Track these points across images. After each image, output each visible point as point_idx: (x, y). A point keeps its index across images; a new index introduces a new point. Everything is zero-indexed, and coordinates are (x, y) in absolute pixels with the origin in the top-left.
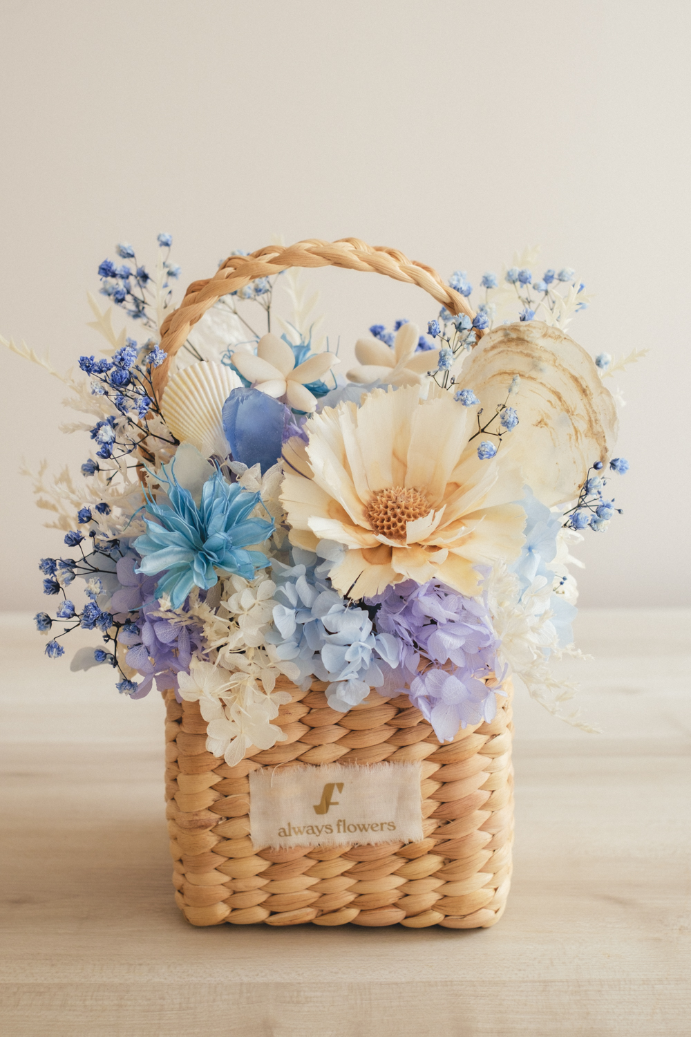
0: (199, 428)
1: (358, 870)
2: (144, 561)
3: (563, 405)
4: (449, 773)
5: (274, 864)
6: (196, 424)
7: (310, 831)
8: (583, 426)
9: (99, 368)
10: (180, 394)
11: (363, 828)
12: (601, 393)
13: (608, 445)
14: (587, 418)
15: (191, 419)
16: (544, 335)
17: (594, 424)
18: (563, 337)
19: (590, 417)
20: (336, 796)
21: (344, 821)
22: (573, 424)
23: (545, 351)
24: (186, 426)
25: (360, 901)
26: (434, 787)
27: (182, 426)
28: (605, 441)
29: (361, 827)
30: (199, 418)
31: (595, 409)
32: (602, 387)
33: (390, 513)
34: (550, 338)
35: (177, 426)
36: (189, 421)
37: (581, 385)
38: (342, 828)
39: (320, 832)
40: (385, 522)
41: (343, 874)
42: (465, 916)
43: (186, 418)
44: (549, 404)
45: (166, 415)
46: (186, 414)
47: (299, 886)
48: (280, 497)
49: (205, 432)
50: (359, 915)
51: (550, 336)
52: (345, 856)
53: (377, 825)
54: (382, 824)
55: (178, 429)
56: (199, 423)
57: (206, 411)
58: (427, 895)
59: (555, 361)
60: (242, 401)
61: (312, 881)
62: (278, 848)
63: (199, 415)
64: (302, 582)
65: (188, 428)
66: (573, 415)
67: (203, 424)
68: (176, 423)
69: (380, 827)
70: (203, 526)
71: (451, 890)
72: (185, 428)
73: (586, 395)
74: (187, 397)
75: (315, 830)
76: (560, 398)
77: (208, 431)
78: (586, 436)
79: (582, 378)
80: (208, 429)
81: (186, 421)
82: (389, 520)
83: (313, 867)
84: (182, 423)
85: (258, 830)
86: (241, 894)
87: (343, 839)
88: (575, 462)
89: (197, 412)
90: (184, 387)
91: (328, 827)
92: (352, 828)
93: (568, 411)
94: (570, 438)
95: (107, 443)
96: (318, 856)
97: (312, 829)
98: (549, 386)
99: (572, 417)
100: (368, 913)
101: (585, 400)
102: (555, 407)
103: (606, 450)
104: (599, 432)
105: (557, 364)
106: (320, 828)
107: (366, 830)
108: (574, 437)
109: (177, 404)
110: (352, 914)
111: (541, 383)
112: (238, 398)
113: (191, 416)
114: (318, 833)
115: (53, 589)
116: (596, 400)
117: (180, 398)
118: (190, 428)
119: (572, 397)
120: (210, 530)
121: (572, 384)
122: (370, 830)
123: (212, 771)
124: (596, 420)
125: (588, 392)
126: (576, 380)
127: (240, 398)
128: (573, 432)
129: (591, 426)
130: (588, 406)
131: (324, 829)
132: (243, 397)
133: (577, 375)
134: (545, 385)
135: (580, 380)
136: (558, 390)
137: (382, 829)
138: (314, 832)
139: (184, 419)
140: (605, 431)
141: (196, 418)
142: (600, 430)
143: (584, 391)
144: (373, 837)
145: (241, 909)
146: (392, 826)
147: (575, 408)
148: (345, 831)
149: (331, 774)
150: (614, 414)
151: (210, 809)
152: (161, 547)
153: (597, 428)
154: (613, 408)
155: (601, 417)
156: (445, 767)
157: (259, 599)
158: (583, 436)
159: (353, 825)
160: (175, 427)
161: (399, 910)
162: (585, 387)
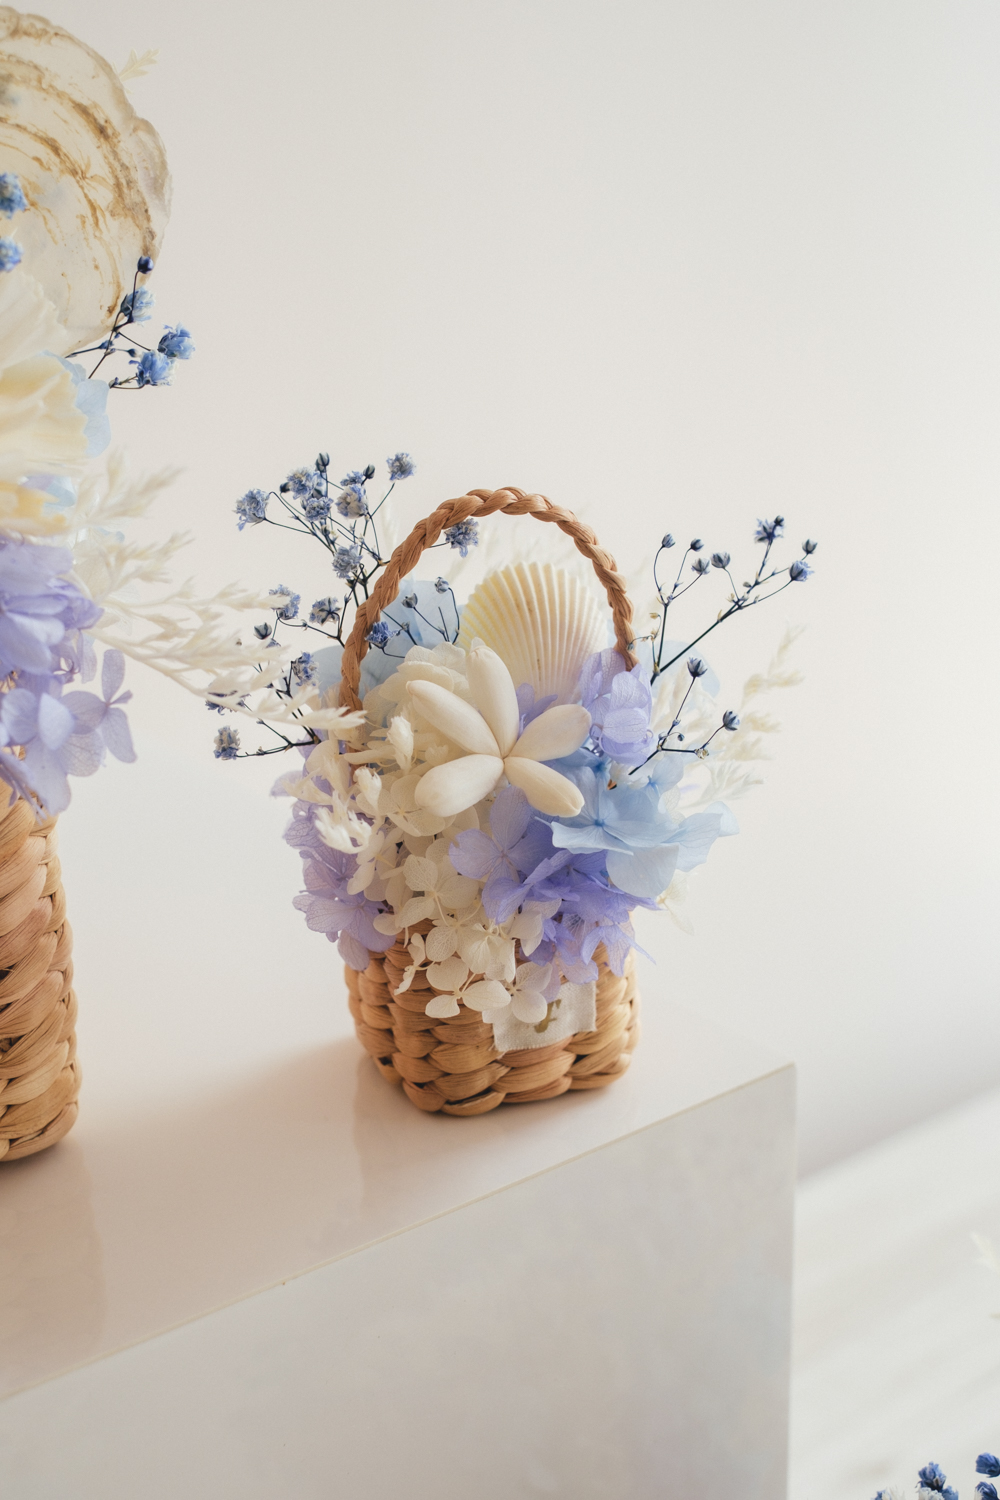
3: (62, 162)
8: (104, 196)
12: (135, 130)
13: (155, 226)
14: (112, 181)
16: (15, 33)
17: (125, 190)
18: (52, 32)
19: (116, 178)
22: (86, 196)
23: (20, 62)
28: (148, 219)
31: (125, 160)
32: (136, 119)
34: (25, 38)
37: (95, 120)
44: (36, 164)
51: (27, 34)
59: (40, 81)
66: (84, 178)
73: (106, 137)
76: (56, 150)
78: (113, 214)
79: (96, 106)
88: (96, 267)
93: (74, 173)
94: (84, 222)
98: (34, 130)
99: (82, 183)
101: (106, 147)
102: (49, 169)
103: (152, 235)
104: (137, 204)
105: (44, 86)
108: (90, 220)
111: (18, 126)
116: (127, 145)
119: (81, 144)
121: (78, 122)
124: (129, 183)
125: (110, 132)
126: (83, 110)
128: (88, 212)
129: (120, 195)
130: (111, 158)
133: (85, 102)
134: (25, 129)
135: (92, 111)
136: (52, 134)
140: (147, 200)
142: (137, 199)
143: (102, 131)
147: (88, 166)
150: (164, 164)
153: (131, 197)
154: (162, 154)
155: (139, 177)
158: (108, 214)
162: (102, 122)
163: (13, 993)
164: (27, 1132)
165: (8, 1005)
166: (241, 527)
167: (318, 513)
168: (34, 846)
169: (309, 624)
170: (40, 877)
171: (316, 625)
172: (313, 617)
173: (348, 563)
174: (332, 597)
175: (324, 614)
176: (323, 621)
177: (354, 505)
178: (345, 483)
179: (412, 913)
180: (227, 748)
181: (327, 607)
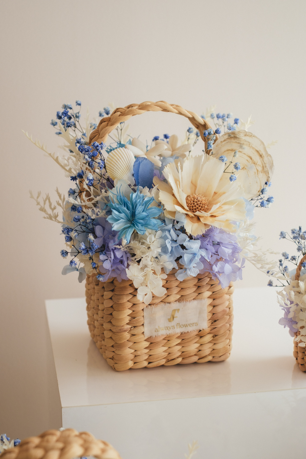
0: (122, 173)
1: (183, 343)
2: (113, 225)
3: (252, 161)
4: (217, 302)
5: (151, 343)
6: (121, 172)
7: (167, 329)
8: (260, 169)
9: (87, 150)
10: (114, 160)
11: (186, 326)
12: (268, 156)
13: (270, 175)
14: (262, 166)
15: (119, 170)
16: (245, 135)
17: (264, 168)
18: (253, 136)
19: (263, 165)
20: (177, 314)
21: (179, 324)
22: (256, 168)
23: (246, 141)
24: (117, 173)
25: (183, 355)
26: (211, 308)
27: (115, 173)
28: (269, 174)
29: (186, 325)
30: (122, 169)
31: (265, 162)
32: (268, 154)
33: (196, 204)
34: (247, 136)
35: (113, 173)
36: (118, 171)
37: (260, 153)
38: (178, 326)
39: (170, 329)
40: (194, 207)
41: (176, 345)
42: (220, 356)
43: (117, 170)
44: (247, 161)
45: (107, 169)
46: (117, 168)
47: (160, 351)
48: (159, 198)
49: (124, 175)
50: (182, 360)
51: (248, 136)
52: (178, 337)
53: (191, 324)
54: (193, 324)
56: (122, 171)
57: (125, 167)
58: (207, 350)
59: (249, 145)
61: (165, 348)
62: (154, 337)
63: (122, 168)
64: (172, 231)
65: (118, 174)
66: (256, 165)
67: (124, 172)
68: (112, 172)
69: (192, 325)
70: (133, 211)
71: (216, 347)
72: (117, 174)
73: (262, 157)
74: (117, 162)
75: (168, 328)
76: (251, 159)
77: (126, 175)
78: (261, 172)
79: (260, 151)
80: (126, 173)
81: (117, 171)
82: (195, 206)
83: (166, 343)
84: (115, 172)
85: (147, 330)
86: (139, 356)
87: (178, 331)
88: (257, 183)
89: (121, 167)
90: (115, 158)
91: (173, 327)
92: (182, 326)
93: (254, 163)
94: (255, 173)
95: (91, 180)
96: (168, 339)
97: (167, 328)
98: (247, 154)
99: (256, 166)
100: (186, 359)
101: (261, 159)
102: (249, 162)
103: (269, 177)
104: (266, 171)
105: (250, 146)
106: (170, 327)
107: (187, 326)
108: (257, 173)
109: (113, 164)
110: (179, 360)
111: (244, 153)
112: (140, 161)
113: (119, 169)
114: (169, 329)
115: (70, 240)
116: (266, 159)
117: (114, 162)
118: (119, 174)
119: (256, 158)
120: (137, 212)
121: (256, 153)
122: (189, 326)
123: (129, 309)
124: (265, 166)
125: (262, 156)
126: (258, 151)
127: (141, 161)
128: (256, 171)
129: (263, 169)
130: (262, 161)
131: (172, 328)
133: (258, 150)
134: (245, 154)
135: (259, 152)
136: (251, 156)
137: (193, 326)
138: (168, 329)
139: (116, 170)
140: (269, 170)
141: (121, 170)
142: (267, 170)
143: (261, 156)
144: (190, 329)
145: (138, 362)
146: (196, 324)
147: (257, 162)
148: (179, 328)
149: (175, 306)
150: (273, 163)
151: (127, 324)
152: (118, 220)
153: (265, 169)
154: (272, 162)
155: (267, 165)
156: (215, 300)
157: (156, 238)
158: (260, 172)
159: (182, 325)
161: (197, 356)
162: (261, 154)
163: (217, 325)
164: (217, 356)
165: (216, 328)
166: (280, 239)
167: (295, 238)
168: (227, 297)
169: (290, 260)
170: (227, 303)
171: (291, 261)
172: (291, 259)
173: (300, 249)
174: (295, 256)
175: (293, 259)
176: (292, 260)
177: (303, 237)
178: (303, 232)
179: (300, 324)
180: (270, 284)
181: (293, 257)
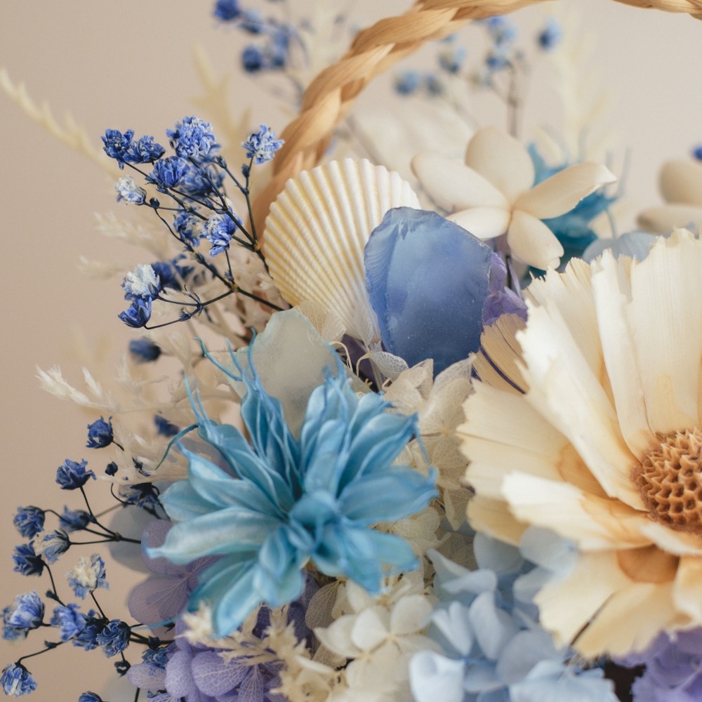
0: (324, 283)
2: (174, 531)
6: (319, 277)
9: (136, 153)
10: (297, 215)
15: (310, 265)
24: (301, 279)
27: (294, 276)
30: (324, 263)
33: (683, 479)
35: (287, 278)
36: (307, 267)
40: (672, 497)
43: (303, 262)
45: (269, 257)
46: (303, 254)
48: (461, 428)
49: (334, 291)
55: (288, 283)
56: (326, 272)
60: (404, 233)
63: (326, 257)
64: (484, 607)
65: (305, 282)
67: (332, 276)
68: (285, 271)
70: (297, 473)
72: (301, 283)
74: (308, 223)
77: (341, 290)
80: (342, 285)
81: (303, 269)
82: (680, 493)
84: (295, 272)
89: (323, 252)
90: (305, 205)
95: (139, 297)
109: (290, 236)
112: (396, 229)
113: (311, 258)
115: (28, 567)
117: (296, 225)
118: (309, 282)
120: (309, 481)
127: (401, 228)
132: (406, 226)
139: (298, 263)
141: (320, 264)
152: (212, 508)
157: (395, 630)
160: (284, 279)
